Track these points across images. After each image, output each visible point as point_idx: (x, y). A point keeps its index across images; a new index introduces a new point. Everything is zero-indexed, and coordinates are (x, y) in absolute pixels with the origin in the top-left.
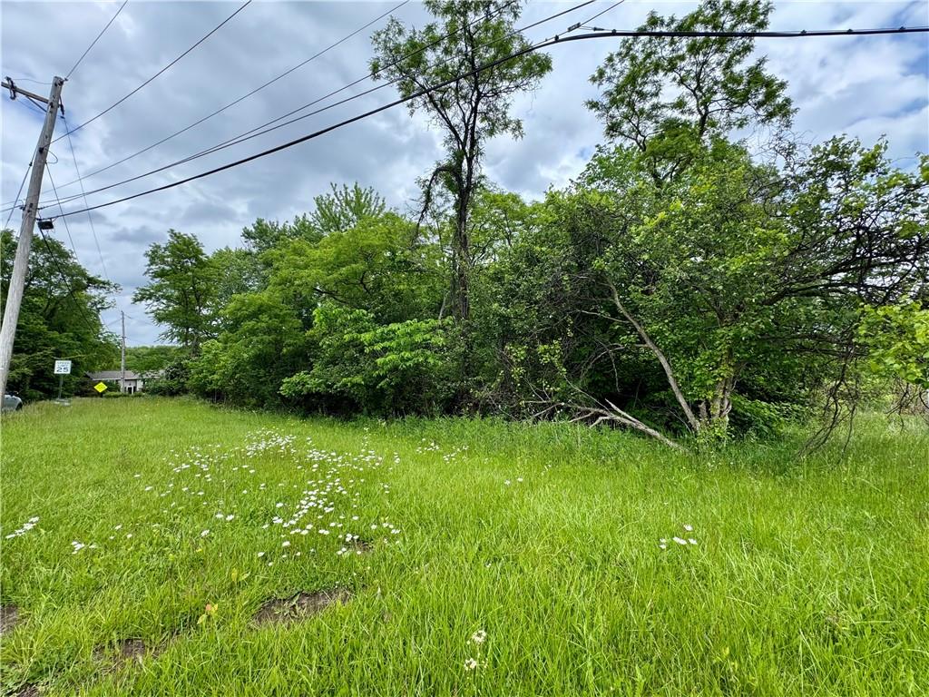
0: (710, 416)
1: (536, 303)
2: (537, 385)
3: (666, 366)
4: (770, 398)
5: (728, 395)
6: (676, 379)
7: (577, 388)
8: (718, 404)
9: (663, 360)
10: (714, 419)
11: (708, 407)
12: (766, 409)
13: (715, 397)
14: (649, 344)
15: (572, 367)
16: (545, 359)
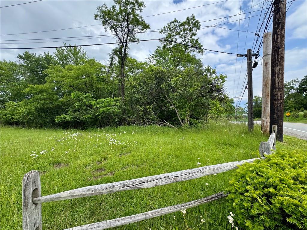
0: (185, 122)
2: (146, 117)
3: (177, 111)
4: (197, 119)
5: (189, 117)
6: (179, 114)
7: (156, 117)
8: (187, 120)
9: (176, 110)
10: (186, 123)
11: (185, 120)
12: (196, 121)
13: (186, 118)
14: (173, 106)
16: (149, 110)
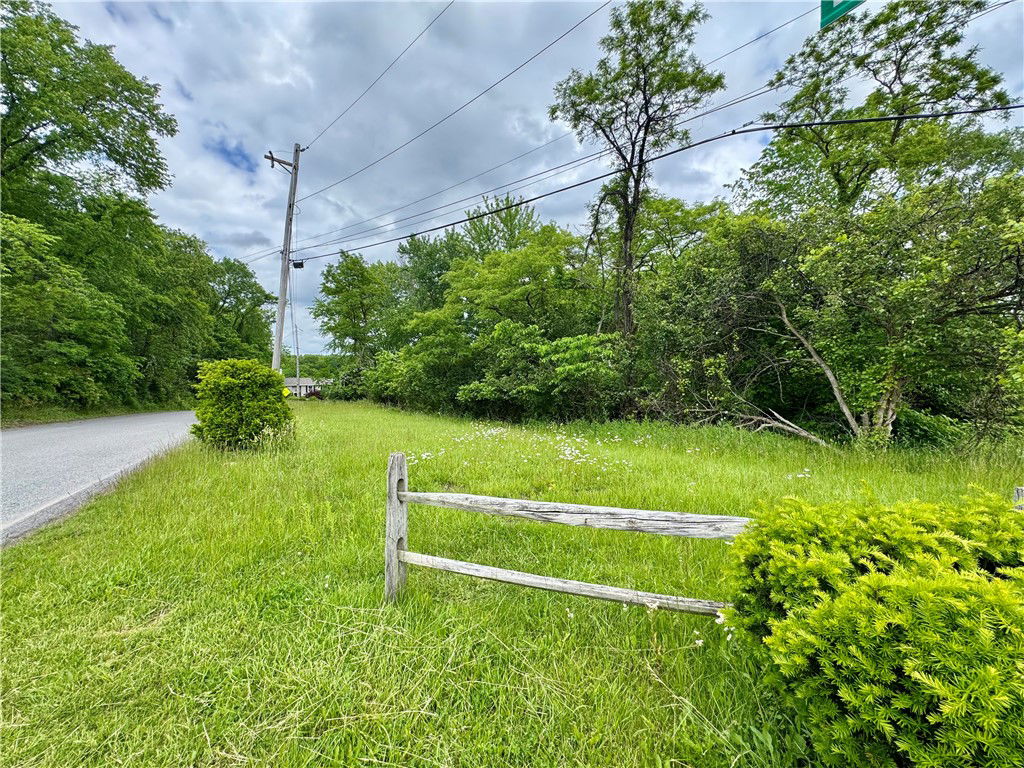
0: (872, 425)
1: (703, 320)
2: (701, 395)
3: (832, 379)
5: (892, 406)
7: (741, 399)
8: (881, 414)
9: (829, 374)
10: (876, 427)
11: (871, 416)
13: (879, 407)
14: (816, 358)
15: (737, 378)
16: (711, 371)
